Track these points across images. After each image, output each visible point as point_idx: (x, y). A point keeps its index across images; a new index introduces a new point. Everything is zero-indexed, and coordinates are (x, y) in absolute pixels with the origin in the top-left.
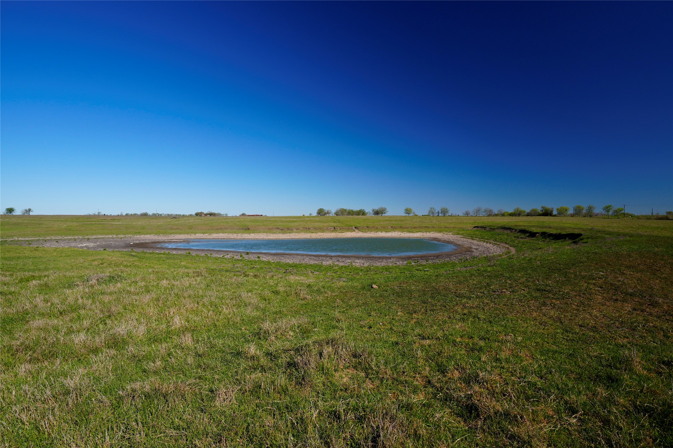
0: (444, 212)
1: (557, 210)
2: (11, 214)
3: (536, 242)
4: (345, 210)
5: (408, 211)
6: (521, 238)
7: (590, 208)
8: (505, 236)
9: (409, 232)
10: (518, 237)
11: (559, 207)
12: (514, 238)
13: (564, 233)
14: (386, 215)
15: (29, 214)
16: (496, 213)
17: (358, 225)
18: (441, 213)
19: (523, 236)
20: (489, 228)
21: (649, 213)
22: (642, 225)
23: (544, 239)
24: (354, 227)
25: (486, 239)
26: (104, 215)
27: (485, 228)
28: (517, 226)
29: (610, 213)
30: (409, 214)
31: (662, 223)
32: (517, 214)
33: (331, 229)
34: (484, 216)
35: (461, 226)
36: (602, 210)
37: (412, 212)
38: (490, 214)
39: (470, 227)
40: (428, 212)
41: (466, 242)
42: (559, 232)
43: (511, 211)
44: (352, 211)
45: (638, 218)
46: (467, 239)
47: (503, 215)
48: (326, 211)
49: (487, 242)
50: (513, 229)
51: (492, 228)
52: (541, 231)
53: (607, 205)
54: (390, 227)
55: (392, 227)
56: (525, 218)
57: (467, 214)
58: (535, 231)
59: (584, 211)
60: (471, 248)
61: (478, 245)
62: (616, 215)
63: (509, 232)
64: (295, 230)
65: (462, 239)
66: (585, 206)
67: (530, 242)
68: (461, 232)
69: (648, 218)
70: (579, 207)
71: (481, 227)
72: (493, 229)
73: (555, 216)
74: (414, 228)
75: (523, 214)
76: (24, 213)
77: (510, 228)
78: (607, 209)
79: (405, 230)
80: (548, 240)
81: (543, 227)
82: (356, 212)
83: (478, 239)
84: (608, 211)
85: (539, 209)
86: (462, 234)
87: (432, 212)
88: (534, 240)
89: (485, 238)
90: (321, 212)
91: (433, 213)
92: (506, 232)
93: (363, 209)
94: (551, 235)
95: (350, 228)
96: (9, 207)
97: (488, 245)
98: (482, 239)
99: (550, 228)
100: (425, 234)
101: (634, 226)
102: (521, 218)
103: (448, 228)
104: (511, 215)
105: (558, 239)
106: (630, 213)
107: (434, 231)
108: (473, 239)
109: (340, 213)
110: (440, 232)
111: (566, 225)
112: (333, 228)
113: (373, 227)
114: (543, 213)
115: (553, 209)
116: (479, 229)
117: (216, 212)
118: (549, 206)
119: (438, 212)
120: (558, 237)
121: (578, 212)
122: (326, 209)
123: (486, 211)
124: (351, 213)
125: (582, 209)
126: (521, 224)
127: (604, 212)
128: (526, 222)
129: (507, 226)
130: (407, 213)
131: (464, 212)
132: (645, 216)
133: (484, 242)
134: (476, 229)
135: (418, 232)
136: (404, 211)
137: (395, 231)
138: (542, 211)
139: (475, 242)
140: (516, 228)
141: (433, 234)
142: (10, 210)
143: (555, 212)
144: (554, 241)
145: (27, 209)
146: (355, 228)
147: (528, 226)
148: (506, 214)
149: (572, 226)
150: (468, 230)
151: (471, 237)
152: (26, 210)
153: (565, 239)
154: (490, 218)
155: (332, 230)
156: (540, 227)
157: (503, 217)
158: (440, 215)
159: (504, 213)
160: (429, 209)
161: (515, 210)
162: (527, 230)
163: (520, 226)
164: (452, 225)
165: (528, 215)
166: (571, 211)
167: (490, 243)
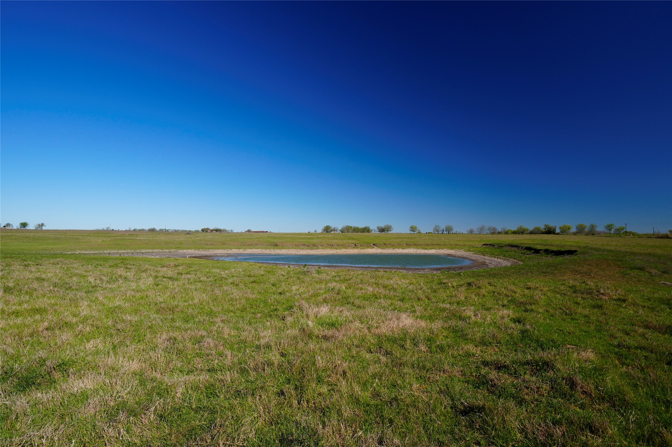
0: (449, 230)
1: (560, 228)
2: (25, 228)
3: (540, 257)
4: (351, 227)
5: (413, 229)
6: (527, 254)
7: (592, 227)
8: (513, 253)
9: (424, 249)
10: (524, 254)
11: (562, 225)
12: (521, 255)
13: (563, 250)
14: (391, 232)
15: (42, 229)
16: (500, 231)
17: (375, 243)
18: (446, 231)
19: (529, 252)
20: (498, 245)
21: (650, 232)
22: (639, 244)
23: (547, 255)
24: (372, 244)
25: (497, 255)
26: (113, 230)
27: (493, 245)
28: (523, 244)
29: (612, 231)
30: (414, 231)
31: (659, 242)
32: (521, 232)
33: (352, 246)
34: (488, 234)
35: (470, 243)
36: (604, 229)
37: (418, 230)
38: (494, 232)
39: (478, 244)
40: (433, 230)
41: (480, 258)
42: (559, 249)
43: (514, 229)
44: (357, 228)
45: (640, 236)
46: (479, 256)
47: (506, 233)
48: (332, 228)
49: (498, 258)
50: (520, 247)
51: (500, 245)
52: (545, 249)
53: (609, 223)
54: (404, 244)
55: (407, 244)
56: (528, 236)
57: (471, 232)
58: (539, 249)
59: (586, 230)
60: (485, 262)
61: (490, 260)
62: (618, 234)
63: (516, 249)
64: (320, 246)
65: (474, 255)
66: (587, 224)
67: (535, 258)
68: (471, 249)
69: (649, 237)
70: (581, 226)
71: (490, 245)
72: (502, 247)
73: (558, 234)
74: (427, 245)
75: (526, 232)
76: (37, 228)
77: (517, 246)
78: (609, 227)
79: (419, 247)
80: (550, 255)
81: (546, 245)
82: (361, 229)
83: (488, 255)
84: (610, 230)
85: (542, 227)
86: (473, 251)
87: (436, 230)
88: (538, 256)
89: (495, 254)
90: (327, 230)
91: (438, 231)
92: (513, 249)
93: (368, 226)
94: (552, 252)
95: (369, 245)
96: (23, 222)
97: (499, 260)
98: (492, 255)
99: (552, 245)
100: (438, 251)
101: (631, 245)
102: (525, 236)
103: (458, 245)
104: (514, 233)
105: (558, 255)
106: (633, 231)
107: (446, 248)
108: (484, 256)
109: (346, 230)
110: (452, 249)
111: (568, 243)
112: (354, 245)
113: (390, 244)
114: (546, 231)
115: (555, 227)
116: (488, 246)
117: (222, 228)
118: (551, 224)
119: (443, 230)
120: (558, 253)
121: (580, 230)
122: (333, 226)
123: (489, 229)
124: (356, 230)
125: (585, 227)
126: (525, 242)
127: (606, 230)
128: (530, 240)
129: (513, 244)
130: (412, 231)
131: (469, 230)
132: (646, 234)
133: (495, 257)
134: (485, 246)
135: (432, 249)
136: (409, 229)
137: (410, 248)
138: (545, 229)
139: (487, 257)
140: (522, 245)
141: (447, 251)
142: (24, 225)
143: (558, 231)
144: (555, 256)
145: (40, 223)
146: (374, 245)
147: (533, 244)
148: (509, 232)
149: (573, 244)
150: (478, 247)
151: (482, 253)
152: (39, 225)
153: (564, 254)
154: (494, 235)
155: (354, 246)
156: (543, 245)
157: (506, 235)
158: (445, 232)
159: (508, 231)
160: (434, 227)
161: (518, 228)
162: (532, 247)
163: (525, 244)
164: (462, 243)
165: (531, 233)
166: (574, 230)
167: (501, 258)
